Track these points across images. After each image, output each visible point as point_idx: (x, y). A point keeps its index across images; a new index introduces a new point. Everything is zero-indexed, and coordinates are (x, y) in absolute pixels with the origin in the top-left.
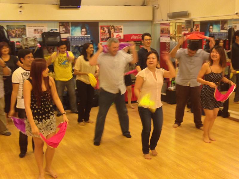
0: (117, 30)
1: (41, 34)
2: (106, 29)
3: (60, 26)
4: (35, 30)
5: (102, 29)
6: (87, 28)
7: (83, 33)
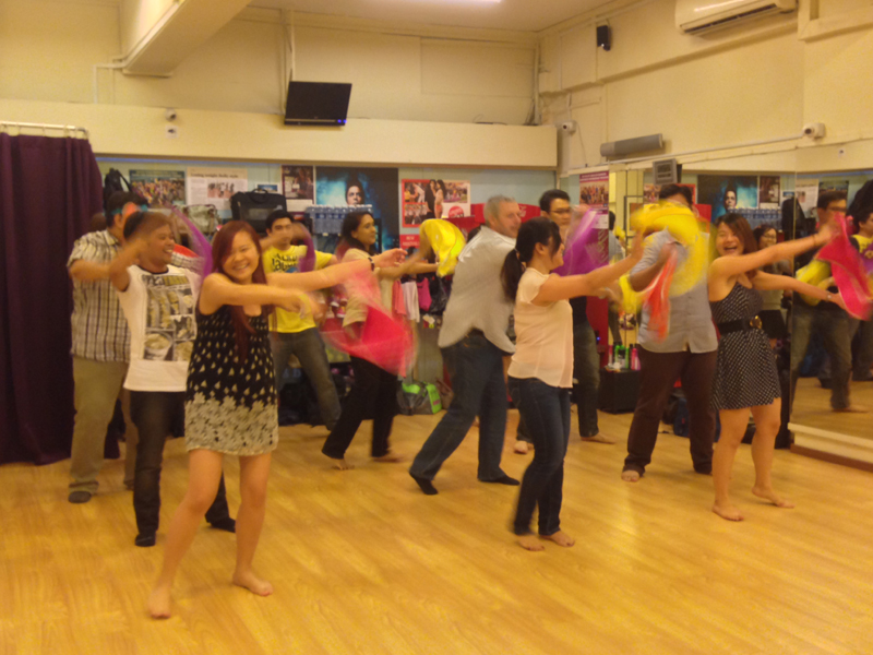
0: (451, 193)
1: (227, 199)
2: (419, 190)
3: (286, 178)
4: (212, 187)
5: (409, 188)
6: (365, 184)
7: (351, 199)
